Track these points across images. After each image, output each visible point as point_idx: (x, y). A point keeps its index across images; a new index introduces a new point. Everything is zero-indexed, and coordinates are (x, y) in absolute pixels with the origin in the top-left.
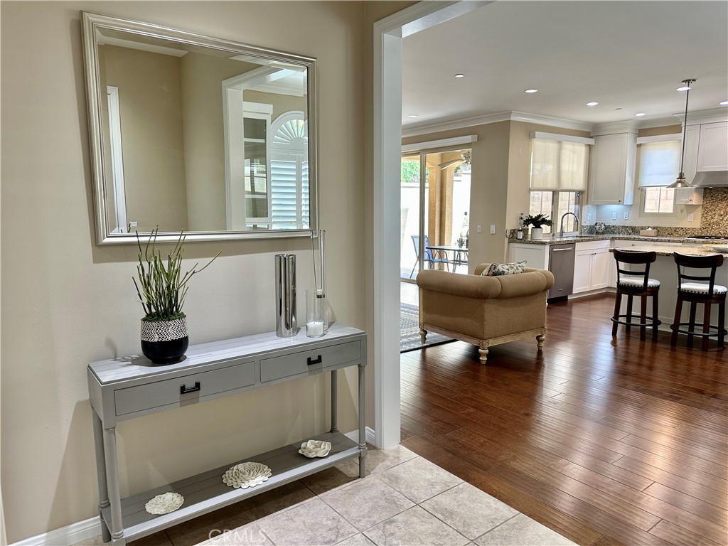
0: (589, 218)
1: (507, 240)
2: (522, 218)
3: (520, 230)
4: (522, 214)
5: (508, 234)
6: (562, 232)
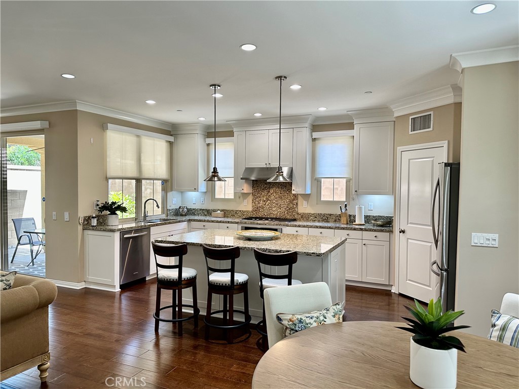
0: (175, 202)
1: (80, 228)
2: (98, 205)
3: (93, 218)
4: (98, 201)
5: (81, 221)
6: (145, 216)
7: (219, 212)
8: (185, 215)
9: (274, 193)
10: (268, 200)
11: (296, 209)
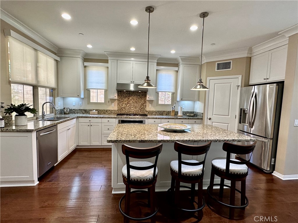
0: (59, 105)
2: (3, 107)
3: (1, 119)
4: (3, 103)
6: (44, 115)
7: (94, 111)
8: (69, 114)
9: (132, 100)
10: (128, 103)
11: (145, 109)
